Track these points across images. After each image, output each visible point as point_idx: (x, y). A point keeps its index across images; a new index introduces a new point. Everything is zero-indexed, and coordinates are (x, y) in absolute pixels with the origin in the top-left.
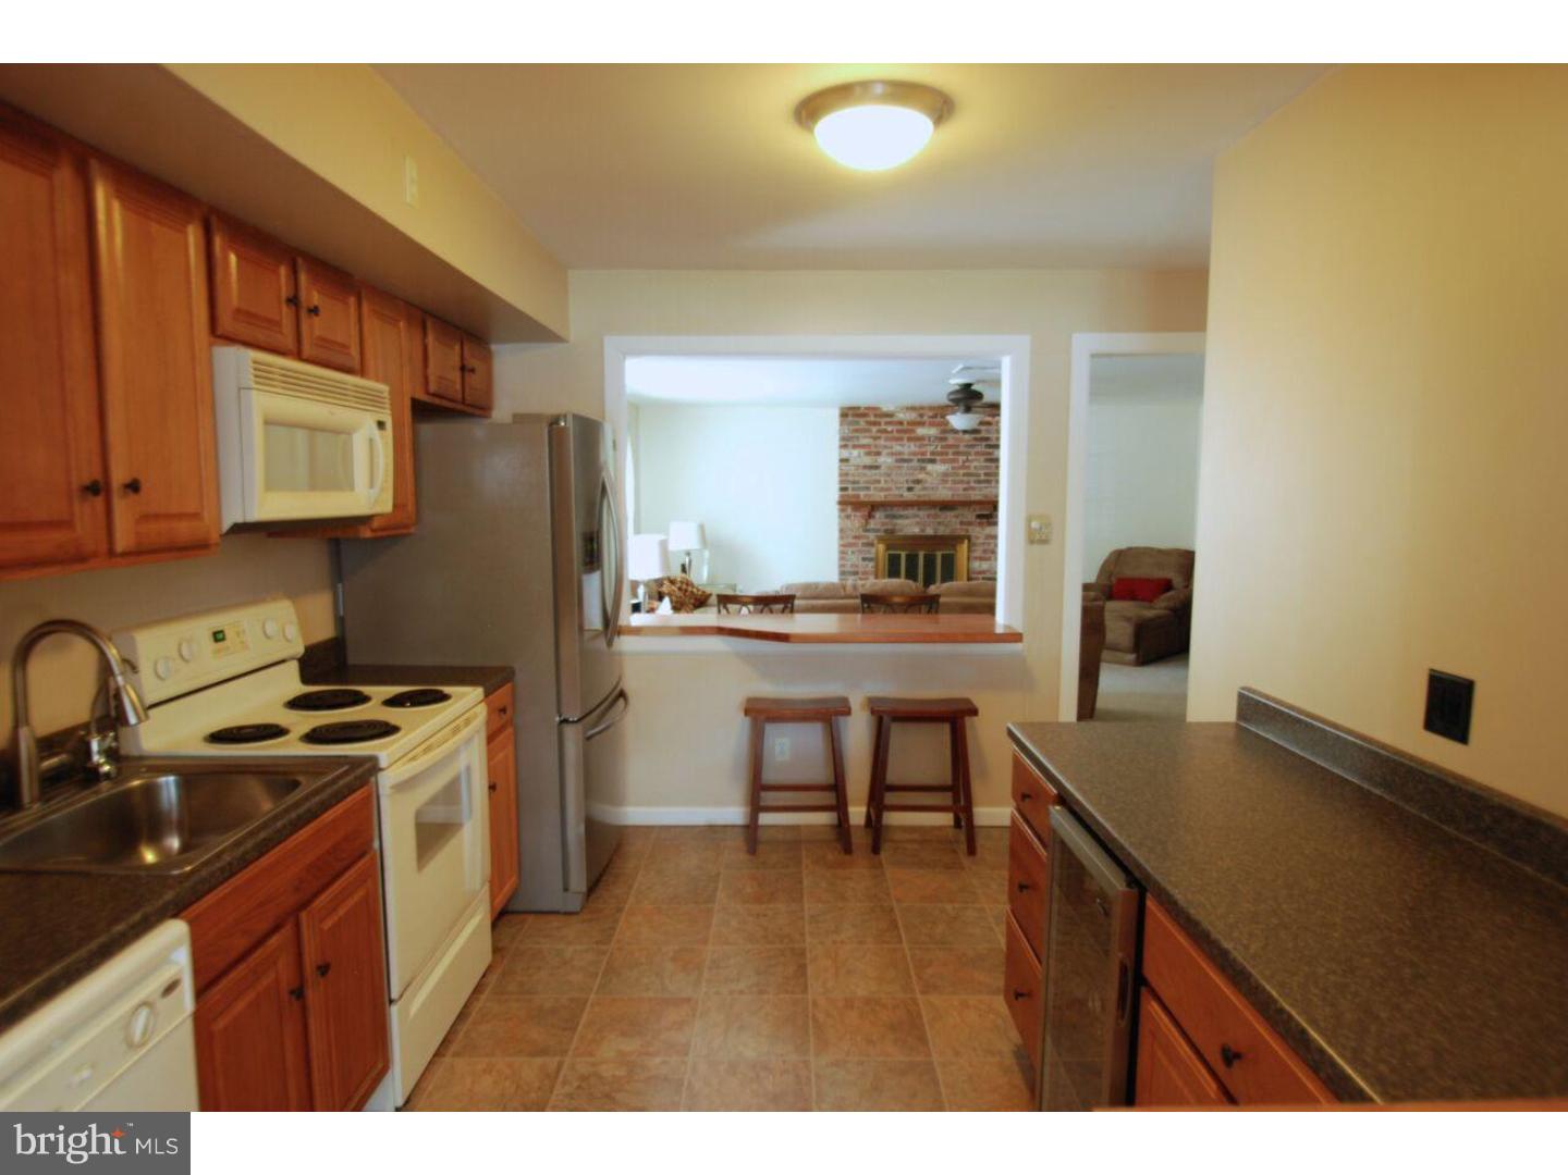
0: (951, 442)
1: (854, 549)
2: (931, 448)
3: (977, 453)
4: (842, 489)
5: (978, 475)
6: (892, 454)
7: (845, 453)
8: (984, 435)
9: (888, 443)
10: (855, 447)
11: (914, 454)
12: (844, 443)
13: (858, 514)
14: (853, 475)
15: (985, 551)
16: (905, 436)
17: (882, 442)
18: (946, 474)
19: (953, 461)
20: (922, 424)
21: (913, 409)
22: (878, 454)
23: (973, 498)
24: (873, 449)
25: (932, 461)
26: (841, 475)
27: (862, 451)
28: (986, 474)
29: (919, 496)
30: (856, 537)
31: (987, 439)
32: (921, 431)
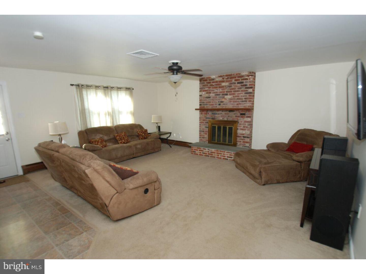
0: (233, 87)
1: (203, 124)
2: (226, 90)
3: (242, 91)
4: (200, 105)
5: (242, 99)
6: (215, 93)
7: (201, 94)
8: (244, 84)
9: (213, 89)
10: (204, 91)
11: (221, 92)
12: (200, 90)
13: (203, 113)
14: (203, 100)
15: (244, 127)
16: (218, 86)
17: (211, 89)
18: (231, 99)
19: (234, 94)
20: (223, 82)
21: (221, 76)
22: (210, 93)
23: (240, 108)
24: (209, 92)
25: (227, 95)
26: (200, 100)
27: (205, 92)
28: (245, 99)
29: (222, 107)
30: (204, 120)
31: (246, 85)
32: (223, 84)
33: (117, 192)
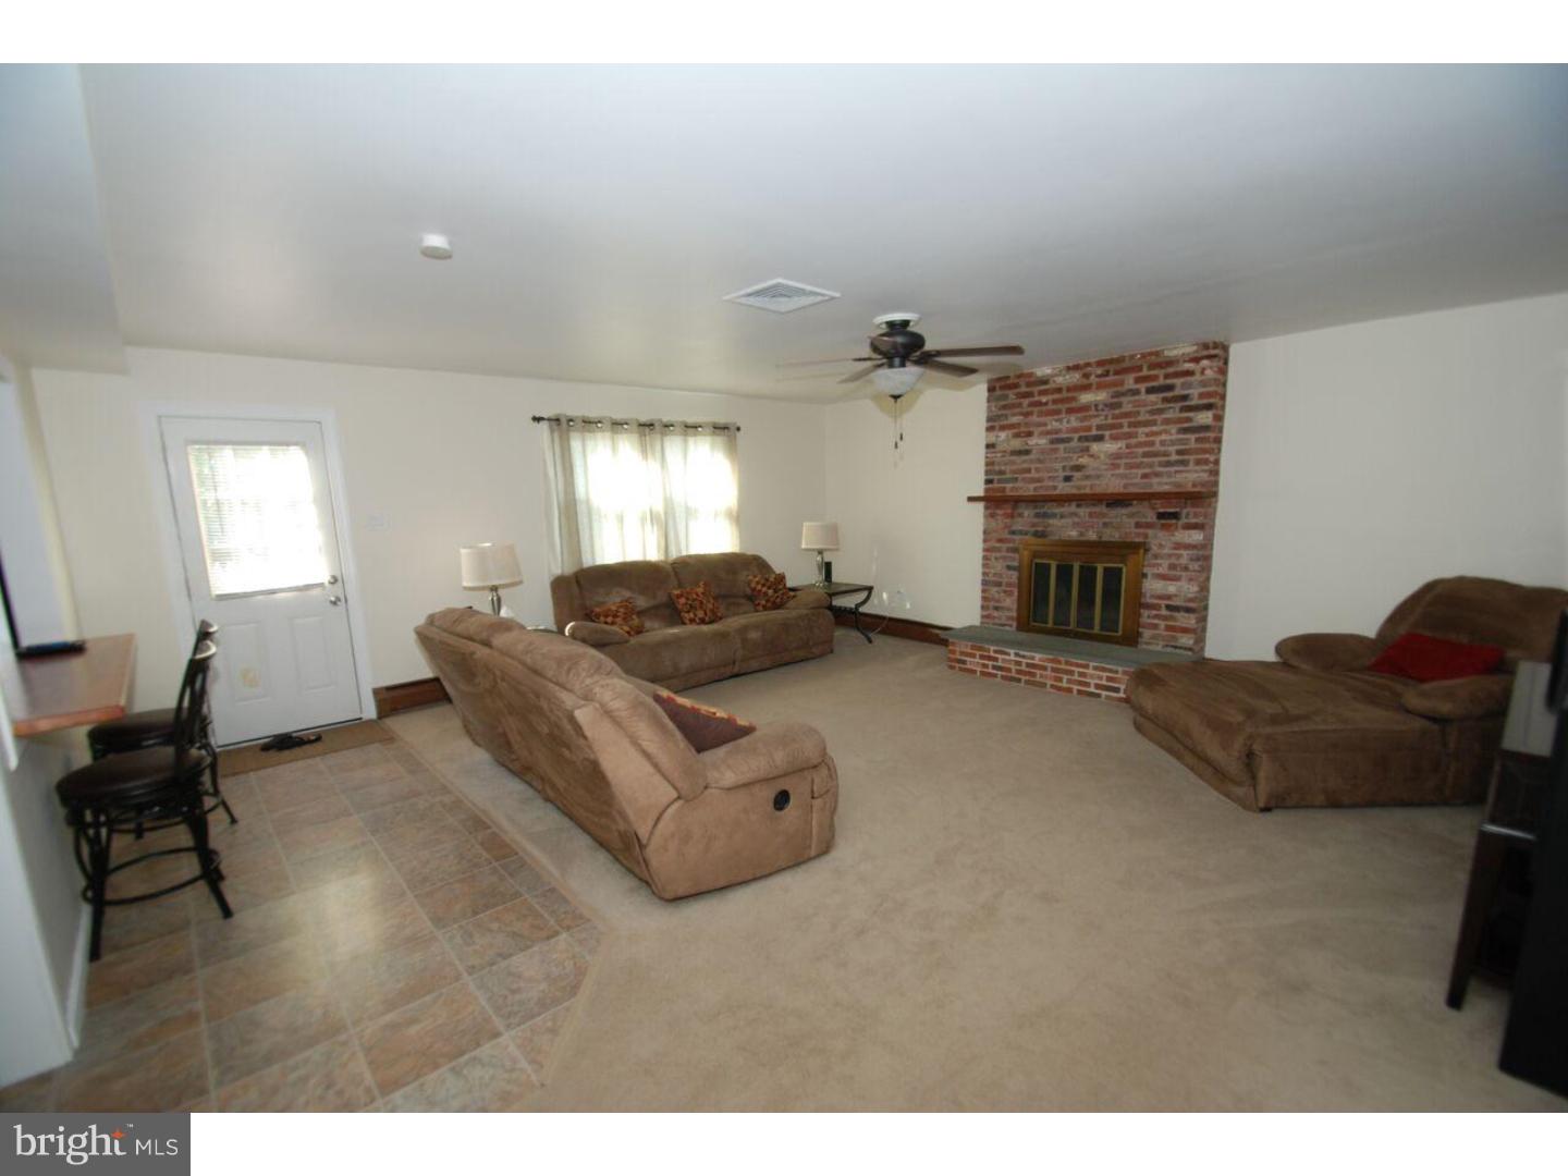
0: (1127, 408)
1: (998, 555)
2: (1095, 422)
3: (1167, 422)
4: (988, 482)
5: (1166, 454)
6: (1048, 433)
7: (992, 439)
8: (1178, 392)
9: (1042, 419)
10: (1003, 428)
11: (1075, 430)
12: (990, 424)
13: (999, 512)
14: (999, 464)
15: (1172, 567)
16: (1063, 407)
17: (1035, 418)
18: (1117, 456)
19: (1129, 436)
20: (1086, 388)
21: (1076, 368)
22: (1030, 434)
23: (1157, 488)
24: (1023, 429)
25: (1099, 438)
26: (987, 464)
27: (1010, 433)
28: (1179, 452)
29: (1079, 488)
30: (1000, 541)
31: (1185, 398)
32: (1086, 398)
33: (679, 798)
